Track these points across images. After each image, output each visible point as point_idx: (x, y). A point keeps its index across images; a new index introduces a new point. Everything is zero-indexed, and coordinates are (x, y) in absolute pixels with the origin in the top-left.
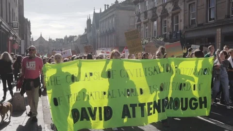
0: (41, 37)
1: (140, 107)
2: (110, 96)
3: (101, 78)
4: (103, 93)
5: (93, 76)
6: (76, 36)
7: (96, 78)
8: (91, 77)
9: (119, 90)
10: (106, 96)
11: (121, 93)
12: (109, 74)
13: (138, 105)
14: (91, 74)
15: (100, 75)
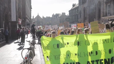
0: (38, 16)
1: (96, 62)
2: (79, 56)
3: (74, 46)
4: (75, 55)
5: (69, 44)
6: (60, 14)
7: (70, 46)
8: (68, 45)
9: (84, 52)
10: (77, 56)
11: (85, 54)
12: (78, 44)
13: (95, 61)
14: (68, 43)
15: (73, 44)
